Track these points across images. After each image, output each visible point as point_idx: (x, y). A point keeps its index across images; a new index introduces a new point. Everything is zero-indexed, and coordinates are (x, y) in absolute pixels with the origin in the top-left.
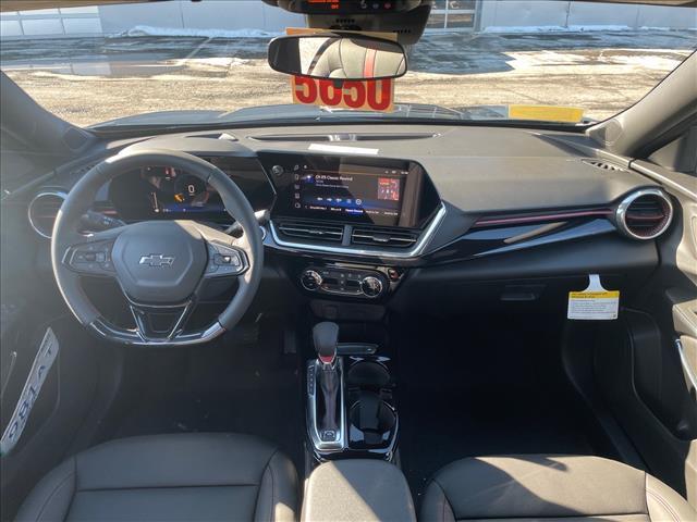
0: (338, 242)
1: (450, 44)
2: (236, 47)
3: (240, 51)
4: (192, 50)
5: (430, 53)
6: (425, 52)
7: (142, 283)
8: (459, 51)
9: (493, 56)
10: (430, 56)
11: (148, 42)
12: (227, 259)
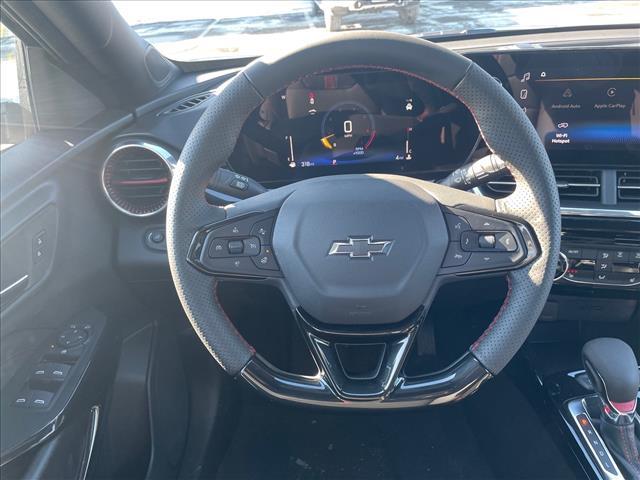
0: (595, 200)
1: (451, 7)
2: (243, 25)
3: (247, 28)
4: (203, 31)
5: (433, 17)
6: (427, 16)
7: (333, 291)
8: (461, 12)
9: (496, 14)
10: (433, 19)
11: (160, 27)
12: (490, 239)
